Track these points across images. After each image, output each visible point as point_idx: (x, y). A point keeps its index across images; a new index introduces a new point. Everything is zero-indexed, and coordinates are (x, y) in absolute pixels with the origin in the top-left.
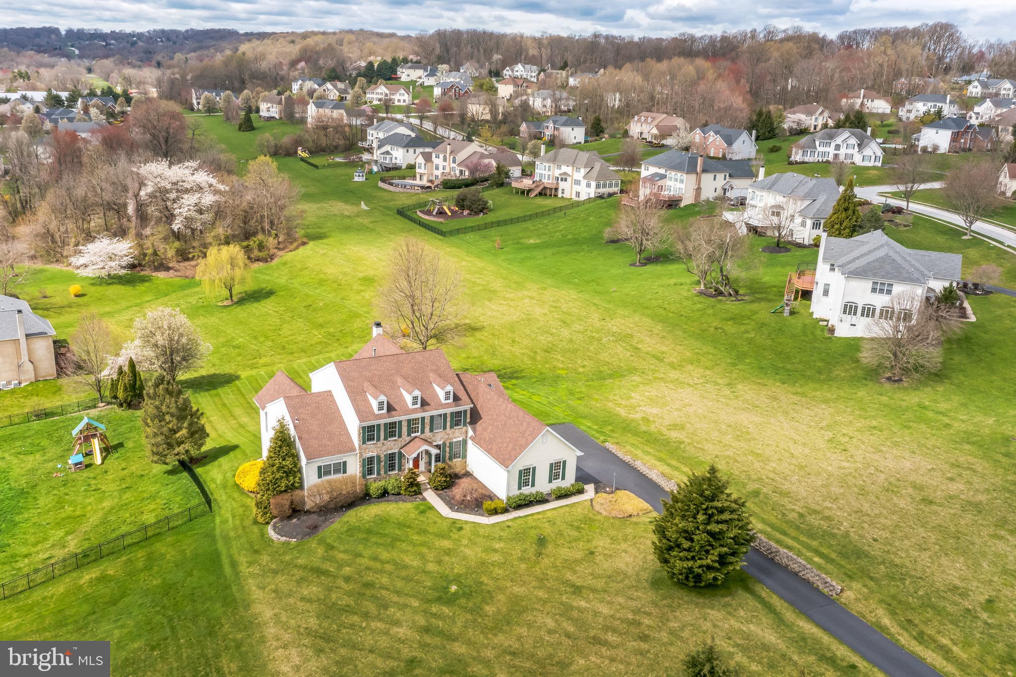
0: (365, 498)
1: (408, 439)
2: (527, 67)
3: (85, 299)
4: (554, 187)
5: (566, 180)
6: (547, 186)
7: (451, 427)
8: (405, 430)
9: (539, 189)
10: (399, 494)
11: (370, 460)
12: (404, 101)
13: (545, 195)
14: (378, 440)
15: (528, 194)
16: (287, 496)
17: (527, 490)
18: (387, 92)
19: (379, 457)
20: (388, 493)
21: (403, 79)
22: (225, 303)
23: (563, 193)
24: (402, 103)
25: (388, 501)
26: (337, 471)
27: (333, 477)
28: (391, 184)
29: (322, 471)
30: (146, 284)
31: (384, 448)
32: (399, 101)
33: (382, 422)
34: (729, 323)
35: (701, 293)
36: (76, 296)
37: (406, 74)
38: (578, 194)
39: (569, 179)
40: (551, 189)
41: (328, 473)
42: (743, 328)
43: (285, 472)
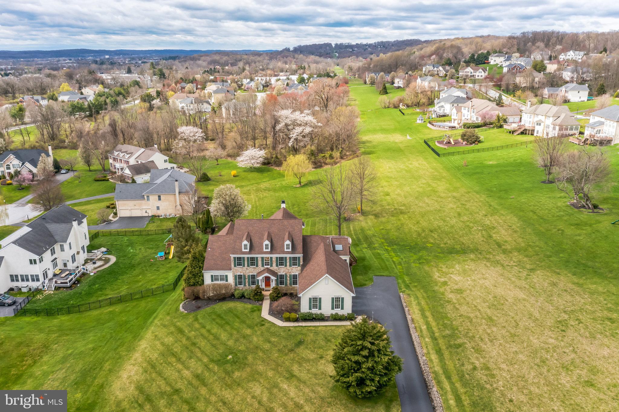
0: (231, 297)
1: (262, 269)
2: (577, 52)
3: (237, 178)
4: (531, 129)
5: (540, 125)
6: (527, 128)
7: (290, 266)
8: (260, 263)
9: (521, 130)
10: (249, 299)
11: (240, 277)
12: (481, 76)
13: (526, 134)
14: (244, 266)
15: (513, 133)
16: (193, 288)
17: (315, 311)
18: (472, 71)
19: (245, 276)
20: (245, 297)
21: (491, 63)
22: (297, 186)
23: (537, 133)
24: (480, 77)
25: (243, 302)
26: (221, 280)
27: (219, 282)
28: (433, 125)
29: (213, 278)
30: (269, 173)
31: (247, 271)
32: (478, 76)
33: (246, 256)
34: (572, 227)
35: (573, 205)
36: (234, 176)
37: (494, 60)
38: (547, 134)
39: (542, 124)
40: (529, 130)
41: (217, 279)
42: (578, 232)
43: (193, 275)
